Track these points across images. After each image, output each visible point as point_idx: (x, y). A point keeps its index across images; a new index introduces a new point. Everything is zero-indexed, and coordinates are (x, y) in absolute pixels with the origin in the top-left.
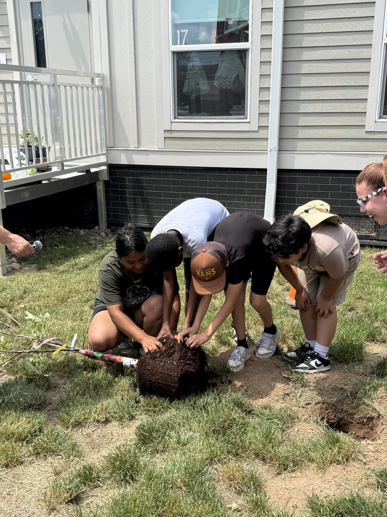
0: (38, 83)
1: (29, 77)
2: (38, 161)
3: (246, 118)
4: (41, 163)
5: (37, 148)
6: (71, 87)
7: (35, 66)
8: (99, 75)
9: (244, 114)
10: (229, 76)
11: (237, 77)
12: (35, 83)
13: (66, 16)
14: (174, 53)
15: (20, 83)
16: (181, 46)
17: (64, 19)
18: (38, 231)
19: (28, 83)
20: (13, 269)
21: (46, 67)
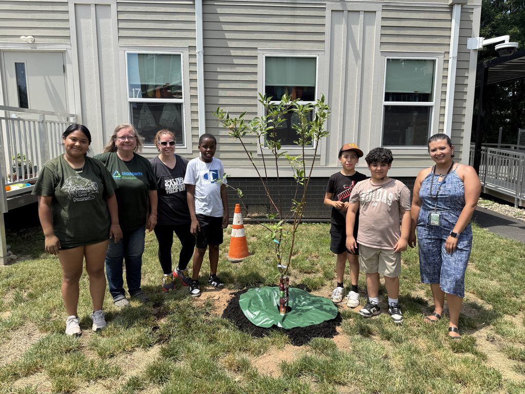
0: (21, 119)
1: (13, 115)
2: (26, 177)
3: (184, 146)
4: (29, 179)
5: (25, 167)
6: (51, 123)
7: (18, 107)
8: (73, 116)
9: (182, 143)
10: (170, 119)
11: (176, 120)
12: (19, 120)
13: (47, 78)
14: (131, 103)
15: (6, 119)
16: (136, 99)
17: (46, 80)
18: (22, 231)
19: (13, 119)
20: (12, 259)
21: (28, 108)
